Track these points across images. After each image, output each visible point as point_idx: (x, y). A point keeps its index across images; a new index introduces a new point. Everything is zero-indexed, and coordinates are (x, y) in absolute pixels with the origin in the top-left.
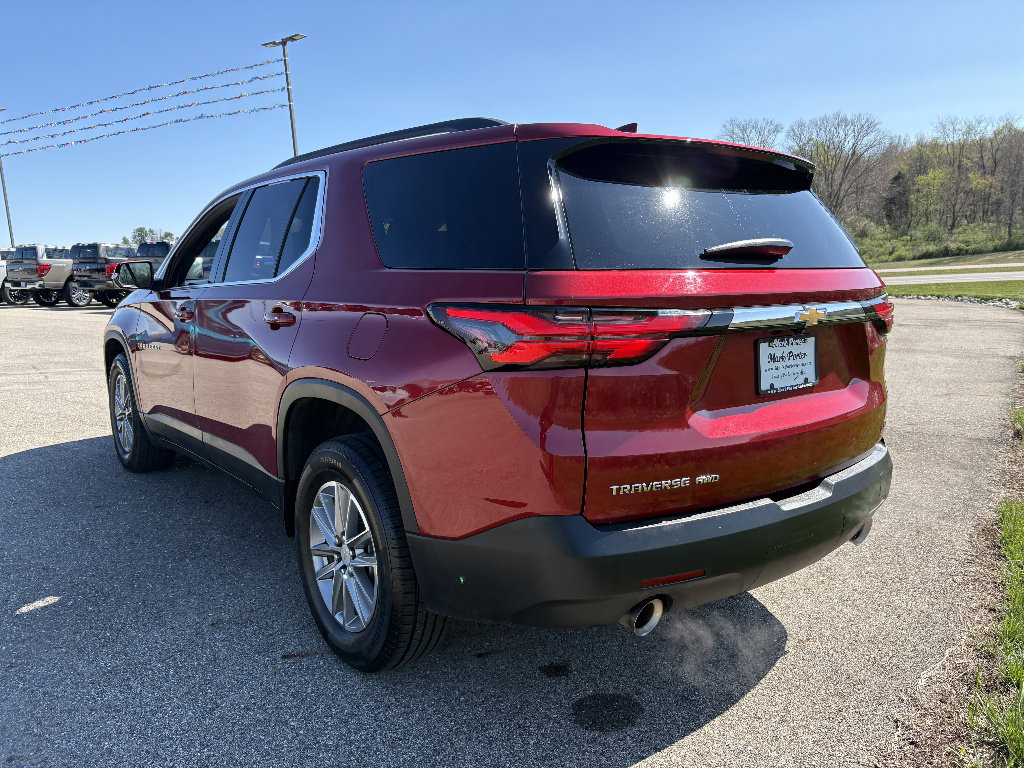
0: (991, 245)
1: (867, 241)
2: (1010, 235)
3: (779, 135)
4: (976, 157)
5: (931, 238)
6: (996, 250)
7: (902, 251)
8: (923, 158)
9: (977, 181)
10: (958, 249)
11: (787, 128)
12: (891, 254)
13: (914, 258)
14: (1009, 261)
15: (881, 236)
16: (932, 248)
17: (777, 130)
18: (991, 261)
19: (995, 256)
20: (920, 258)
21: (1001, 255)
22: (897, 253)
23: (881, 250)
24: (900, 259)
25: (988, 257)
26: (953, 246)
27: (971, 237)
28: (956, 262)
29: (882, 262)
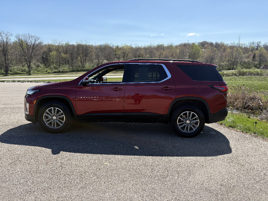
0: (69, 70)
1: (39, 68)
2: (73, 68)
3: (12, 37)
4: (62, 49)
5: (56, 68)
6: (70, 72)
7: (49, 71)
8: (50, 48)
9: (63, 55)
10: (62, 71)
11: (15, 35)
12: (46, 72)
13: (52, 73)
14: (74, 74)
15: (43, 67)
16: (56, 71)
17: (12, 35)
18: (70, 74)
19: (70, 73)
20: (54, 73)
21: (72, 73)
22: (48, 71)
23: (44, 71)
24: (49, 73)
25: (69, 73)
26: (61, 70)
27: (64, 68)
28: (63, 74)
29: (45, 74)
